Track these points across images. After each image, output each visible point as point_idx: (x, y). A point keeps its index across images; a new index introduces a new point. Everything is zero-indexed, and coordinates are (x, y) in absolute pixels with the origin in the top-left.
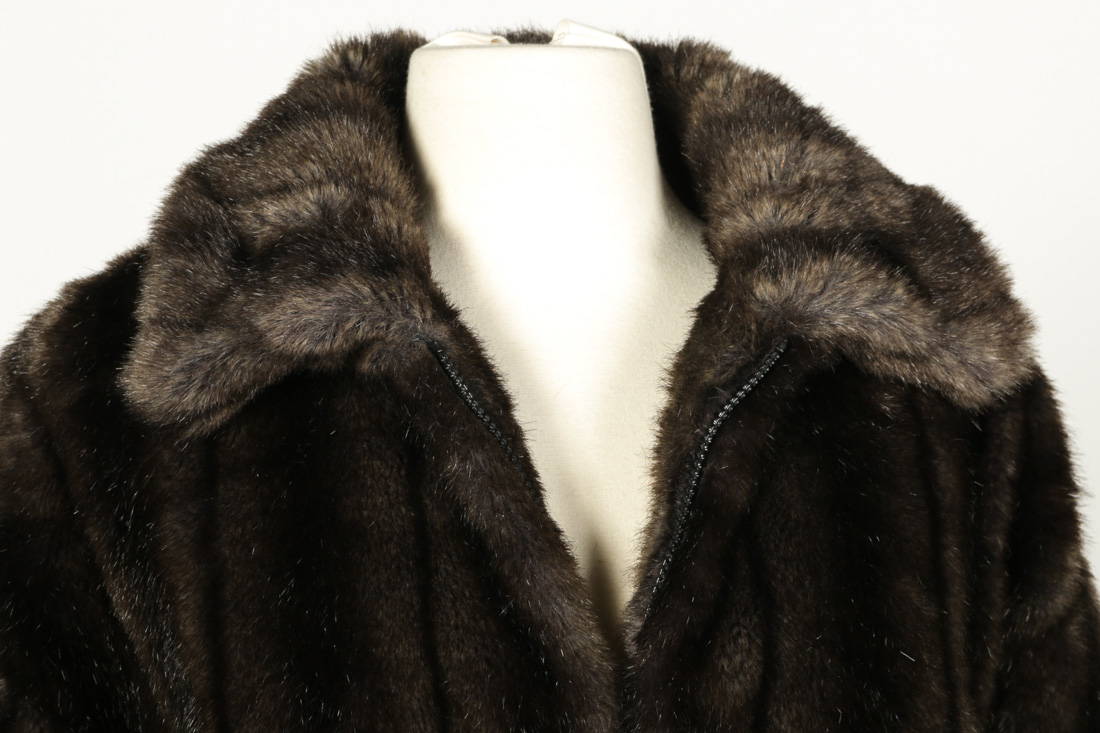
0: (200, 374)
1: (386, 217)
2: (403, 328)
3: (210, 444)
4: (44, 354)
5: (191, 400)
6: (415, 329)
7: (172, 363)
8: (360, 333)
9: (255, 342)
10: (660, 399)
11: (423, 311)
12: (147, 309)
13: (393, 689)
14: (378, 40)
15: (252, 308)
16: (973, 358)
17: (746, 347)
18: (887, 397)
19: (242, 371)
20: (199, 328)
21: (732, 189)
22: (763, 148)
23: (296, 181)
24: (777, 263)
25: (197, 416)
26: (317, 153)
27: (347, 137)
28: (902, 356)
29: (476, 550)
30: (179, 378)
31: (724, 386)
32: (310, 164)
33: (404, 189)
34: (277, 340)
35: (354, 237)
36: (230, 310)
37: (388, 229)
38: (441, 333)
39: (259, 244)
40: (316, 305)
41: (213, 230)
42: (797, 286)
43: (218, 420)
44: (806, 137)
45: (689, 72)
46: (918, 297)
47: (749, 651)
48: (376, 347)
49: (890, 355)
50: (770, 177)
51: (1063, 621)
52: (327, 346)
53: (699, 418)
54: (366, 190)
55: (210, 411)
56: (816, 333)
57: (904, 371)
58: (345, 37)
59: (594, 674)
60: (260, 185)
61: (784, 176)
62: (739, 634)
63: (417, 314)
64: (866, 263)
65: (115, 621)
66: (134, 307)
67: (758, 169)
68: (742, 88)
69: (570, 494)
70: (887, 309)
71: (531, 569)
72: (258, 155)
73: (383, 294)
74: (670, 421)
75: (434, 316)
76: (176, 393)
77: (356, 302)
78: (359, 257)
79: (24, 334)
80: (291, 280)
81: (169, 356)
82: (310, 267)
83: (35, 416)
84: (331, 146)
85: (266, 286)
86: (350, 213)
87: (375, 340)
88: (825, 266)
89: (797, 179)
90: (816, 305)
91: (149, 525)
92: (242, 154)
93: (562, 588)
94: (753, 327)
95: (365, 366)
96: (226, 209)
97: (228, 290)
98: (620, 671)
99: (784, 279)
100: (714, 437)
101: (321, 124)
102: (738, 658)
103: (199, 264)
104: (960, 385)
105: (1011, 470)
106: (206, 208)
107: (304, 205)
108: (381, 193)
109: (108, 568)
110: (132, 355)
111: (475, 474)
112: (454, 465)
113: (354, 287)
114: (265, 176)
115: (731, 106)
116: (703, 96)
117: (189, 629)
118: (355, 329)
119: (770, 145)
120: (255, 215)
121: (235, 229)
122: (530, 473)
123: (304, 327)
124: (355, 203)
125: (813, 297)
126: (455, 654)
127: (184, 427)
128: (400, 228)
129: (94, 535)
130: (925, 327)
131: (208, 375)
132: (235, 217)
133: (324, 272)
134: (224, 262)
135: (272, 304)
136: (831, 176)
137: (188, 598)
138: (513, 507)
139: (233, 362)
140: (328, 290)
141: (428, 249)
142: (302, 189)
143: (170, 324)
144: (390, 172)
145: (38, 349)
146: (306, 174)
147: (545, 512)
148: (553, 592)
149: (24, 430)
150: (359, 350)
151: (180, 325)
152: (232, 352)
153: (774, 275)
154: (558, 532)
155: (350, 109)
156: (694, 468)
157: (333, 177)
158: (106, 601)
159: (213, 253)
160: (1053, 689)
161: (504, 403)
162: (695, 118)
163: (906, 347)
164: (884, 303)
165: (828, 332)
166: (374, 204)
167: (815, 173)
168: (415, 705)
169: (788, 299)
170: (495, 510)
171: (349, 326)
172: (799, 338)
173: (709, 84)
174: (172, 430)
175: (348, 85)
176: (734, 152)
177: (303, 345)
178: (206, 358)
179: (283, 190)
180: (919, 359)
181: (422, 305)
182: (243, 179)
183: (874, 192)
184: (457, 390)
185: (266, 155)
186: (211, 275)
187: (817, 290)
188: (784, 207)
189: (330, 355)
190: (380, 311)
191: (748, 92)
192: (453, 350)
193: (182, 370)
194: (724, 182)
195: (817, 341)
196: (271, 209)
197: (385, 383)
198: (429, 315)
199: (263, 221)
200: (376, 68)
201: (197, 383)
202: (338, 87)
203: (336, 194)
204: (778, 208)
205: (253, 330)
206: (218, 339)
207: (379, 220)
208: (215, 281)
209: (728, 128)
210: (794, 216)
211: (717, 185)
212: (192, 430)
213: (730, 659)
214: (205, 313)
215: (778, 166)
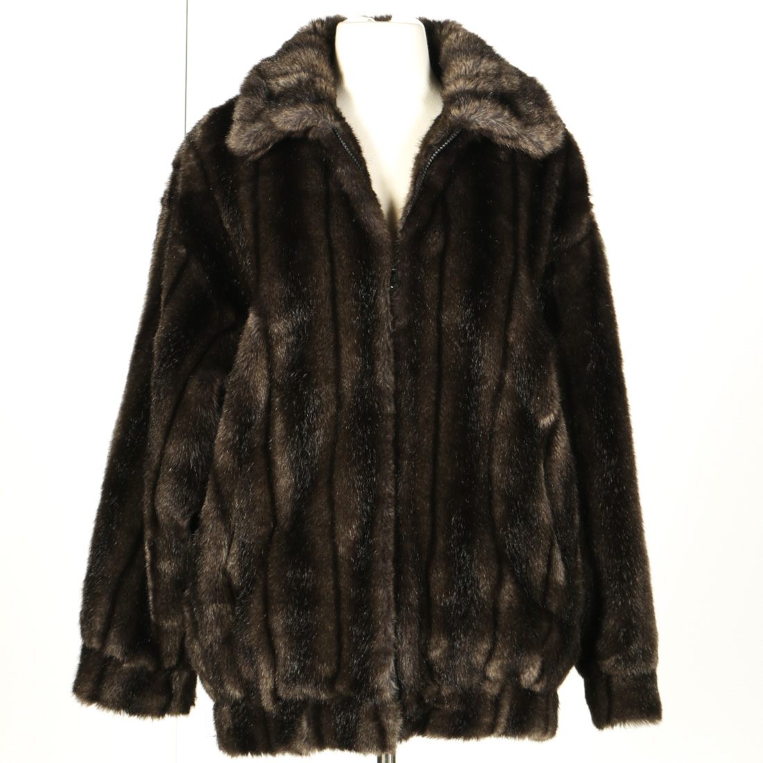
0: (252, 138)
1: (322, 84)
2: (323, 123)
3: (257, 163)
4: (201, 133)
5: (250, 147)
6: (328, 123)
7: (244, 133)
8: (308, 124)
9: (272, 126)
10: (417, 151)
11: (331, 117)
12: (236, 115)
13: (314, 245)
14: (328, 19)
15: (271, 115)
16: (535, 139)
17: (445, 132)
18: (503, 152)
19: (267, 136)
20: (253, 122)
21: (451, 76)
22: (464, 61)
23: (291, 71)
24: (460, 103)
25: (252, 153)
26: (298, 61)
27: (310, 55)
28: (507, 137)
29: (346, 200)
30: (246, 139)
31: (436, 145)
32: (296, 65)
33: (329, 74)
34: (279, 126)
35: (308, 91)
36: (264, 116)
37: (322, 89)
38: (337, 125)
39: (276, 93)
40: (293, 114)
41: (260, 88)
42: (467, 110)
43: (260, 154)
44: (482, 57)
45: (445, 32)
46: (514, 116)
47: (439, 237)
48: (314, 129)
49: (503, 137)
50: (466, 72)
51: (580, 243)
52: (297, 128)
53: (426, 156)
54: (315, 74)
55: (257, 151)
56: (472, 128)
57: (509, 144)
58: (315, 18)
59: (384, 242)
60: (278, 72)
61: (471, 71)
62: (436, 230)
63: (329, 118)
64: (493, 103)
65: (224, 228)
66: (232, 115)
67: (461, 69)
68: (462, 39)
69: (383, 184)
70: (500, 120)
71: (364, 206)
72: (278, 62)
73: (317, 110)
74: (418, 158)
75: (335, 119)
76: (244, 144)
77: (307, 113)
78: (309, 98)
79: (195, 127)
80: (285, 105)
81: (242, 131)
82: (292, 101)
83: (198, 155)
84: (303, 58)
85: (276, 107)
86: (307, 83)
87: (313, 126)
88: (477, 104)
89: (475, 72)
90: (472, 118)
91: (236, 191)
92: (273, 61)
93: (375, 213)
94: (448, 124)
95: (310, 136)
96: (265, 81)
97: (264, 109)
98: (393, 243)
99: (462, 109)
100: (431, 163)
101: (300, 50)
102: (435, 239)
103: (255, 100)
104: (530, 150)
105: (557, 183)
106: (259, 80)
107: (292, 80)
108: (321, 76)
109: (222, 209)
110: (231, 132)
111: (346, 174)
112: (339, 170)
113: (307, 108)
114: (280, 69)
115: (456, 46)
116: (447, 41)
117: (248, 226)
118: (306, 122)
119: (467, 60)
120: (276, 83)
121: (268, 88)
122: (366, 175)
123: (288, 122)
124: (310, 79)
125: (471, 114)
126: (336, 234)
127: (247, 156)
128: (326, 88)
129: (217, 197)
130: (516, 127)
131: (255, 138)
132: (269, 84)
133: (297, 102)
134: (263, 100)
135: (278, 113)
136: (490, 72)
137: (247, 216)
138: (358, 185)
139: (264, 133)
140: (298, 109)
141: (336, 96)
142: (292, 74)
143: (244, 121)
144: (325, 68)
145: (199, 132)
146: (294, 68)
147: (371, 188)
148: (372, 215)
149: (194, 160)
150: (308, 130)
151: (247, 121)
152: (264, 130)
153: (459, 107)
154: (375, 195)
155: (312, 45)
156: (423, 172)
157: (303, 70)
158: (221, 221)
159: (260, 96)
160: (574, 268)
161: (358, 150)
162: (444, 50)
163: (508, 133)
164: (499, 117)
165: (477, 127)
166: (317, 79)
167: (483, 70)
168: (322, 250)
169: (463, 115)
170: (353, 186)
171: (304, 121)
172: (465, 130)
173: (450, 37)
174: (243, 158)
175: (313, 36)
176: (453, 63)
177: (288, 127)
178: (255, 132)
179: (286, 74)
180: (514, 139)
181: (330, 114)
182: (272, 70)
183: (506, 78)
184: (341, 144)
185: (281, 62)
186: (259, 103)
187: (473, 112)
188: (467, 83)
189: (297, 131)
190: (315, 116)
191: (463, 40)
192: (341, 130)
193: (247, 136)
194: (449, 73)
195: (473, 131)
196: (282, 81)
197: (317, 142)
198: (333, 118)
199: (278, 85)
200: (325, 29)
201: (252, 141)
202: (308, 37)
203: (304, 75)
204: (465, 83)
205: (271, 122)
206: (259, 125)
207: (318, 85)
208: (260, 106)
209: (453, 53)
210: (470, 86)
211: (446, 75)
212: (250, 158)
213: (432, 239)
214: (256, 116)
215: (469, 68)
